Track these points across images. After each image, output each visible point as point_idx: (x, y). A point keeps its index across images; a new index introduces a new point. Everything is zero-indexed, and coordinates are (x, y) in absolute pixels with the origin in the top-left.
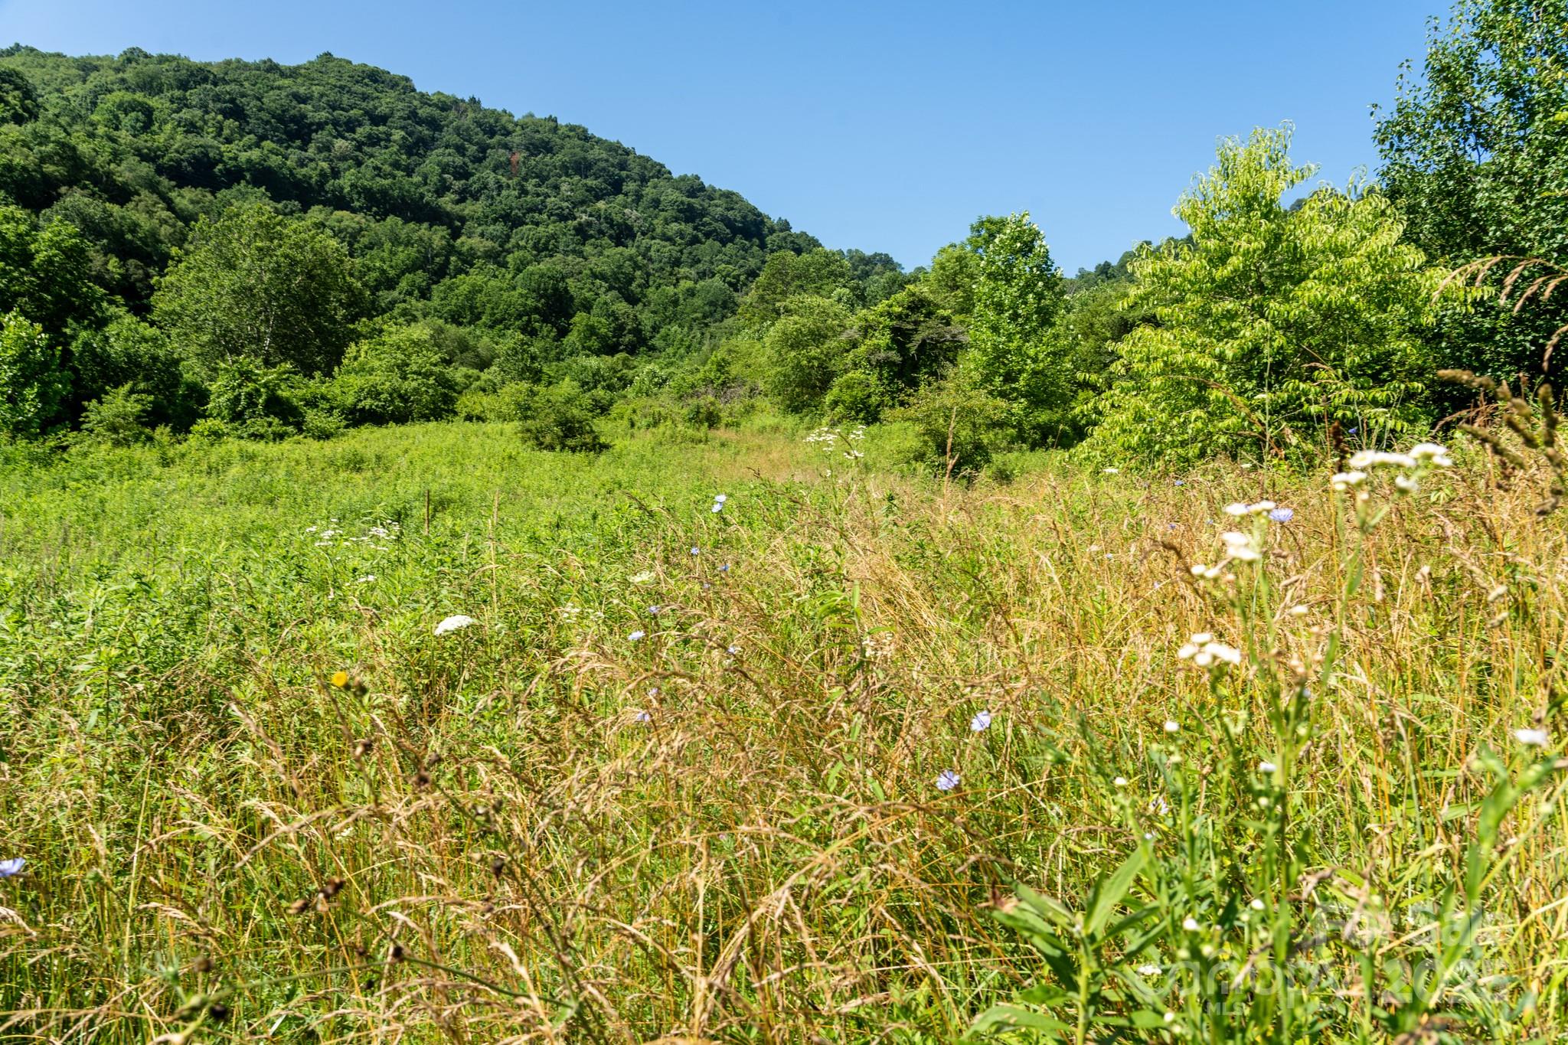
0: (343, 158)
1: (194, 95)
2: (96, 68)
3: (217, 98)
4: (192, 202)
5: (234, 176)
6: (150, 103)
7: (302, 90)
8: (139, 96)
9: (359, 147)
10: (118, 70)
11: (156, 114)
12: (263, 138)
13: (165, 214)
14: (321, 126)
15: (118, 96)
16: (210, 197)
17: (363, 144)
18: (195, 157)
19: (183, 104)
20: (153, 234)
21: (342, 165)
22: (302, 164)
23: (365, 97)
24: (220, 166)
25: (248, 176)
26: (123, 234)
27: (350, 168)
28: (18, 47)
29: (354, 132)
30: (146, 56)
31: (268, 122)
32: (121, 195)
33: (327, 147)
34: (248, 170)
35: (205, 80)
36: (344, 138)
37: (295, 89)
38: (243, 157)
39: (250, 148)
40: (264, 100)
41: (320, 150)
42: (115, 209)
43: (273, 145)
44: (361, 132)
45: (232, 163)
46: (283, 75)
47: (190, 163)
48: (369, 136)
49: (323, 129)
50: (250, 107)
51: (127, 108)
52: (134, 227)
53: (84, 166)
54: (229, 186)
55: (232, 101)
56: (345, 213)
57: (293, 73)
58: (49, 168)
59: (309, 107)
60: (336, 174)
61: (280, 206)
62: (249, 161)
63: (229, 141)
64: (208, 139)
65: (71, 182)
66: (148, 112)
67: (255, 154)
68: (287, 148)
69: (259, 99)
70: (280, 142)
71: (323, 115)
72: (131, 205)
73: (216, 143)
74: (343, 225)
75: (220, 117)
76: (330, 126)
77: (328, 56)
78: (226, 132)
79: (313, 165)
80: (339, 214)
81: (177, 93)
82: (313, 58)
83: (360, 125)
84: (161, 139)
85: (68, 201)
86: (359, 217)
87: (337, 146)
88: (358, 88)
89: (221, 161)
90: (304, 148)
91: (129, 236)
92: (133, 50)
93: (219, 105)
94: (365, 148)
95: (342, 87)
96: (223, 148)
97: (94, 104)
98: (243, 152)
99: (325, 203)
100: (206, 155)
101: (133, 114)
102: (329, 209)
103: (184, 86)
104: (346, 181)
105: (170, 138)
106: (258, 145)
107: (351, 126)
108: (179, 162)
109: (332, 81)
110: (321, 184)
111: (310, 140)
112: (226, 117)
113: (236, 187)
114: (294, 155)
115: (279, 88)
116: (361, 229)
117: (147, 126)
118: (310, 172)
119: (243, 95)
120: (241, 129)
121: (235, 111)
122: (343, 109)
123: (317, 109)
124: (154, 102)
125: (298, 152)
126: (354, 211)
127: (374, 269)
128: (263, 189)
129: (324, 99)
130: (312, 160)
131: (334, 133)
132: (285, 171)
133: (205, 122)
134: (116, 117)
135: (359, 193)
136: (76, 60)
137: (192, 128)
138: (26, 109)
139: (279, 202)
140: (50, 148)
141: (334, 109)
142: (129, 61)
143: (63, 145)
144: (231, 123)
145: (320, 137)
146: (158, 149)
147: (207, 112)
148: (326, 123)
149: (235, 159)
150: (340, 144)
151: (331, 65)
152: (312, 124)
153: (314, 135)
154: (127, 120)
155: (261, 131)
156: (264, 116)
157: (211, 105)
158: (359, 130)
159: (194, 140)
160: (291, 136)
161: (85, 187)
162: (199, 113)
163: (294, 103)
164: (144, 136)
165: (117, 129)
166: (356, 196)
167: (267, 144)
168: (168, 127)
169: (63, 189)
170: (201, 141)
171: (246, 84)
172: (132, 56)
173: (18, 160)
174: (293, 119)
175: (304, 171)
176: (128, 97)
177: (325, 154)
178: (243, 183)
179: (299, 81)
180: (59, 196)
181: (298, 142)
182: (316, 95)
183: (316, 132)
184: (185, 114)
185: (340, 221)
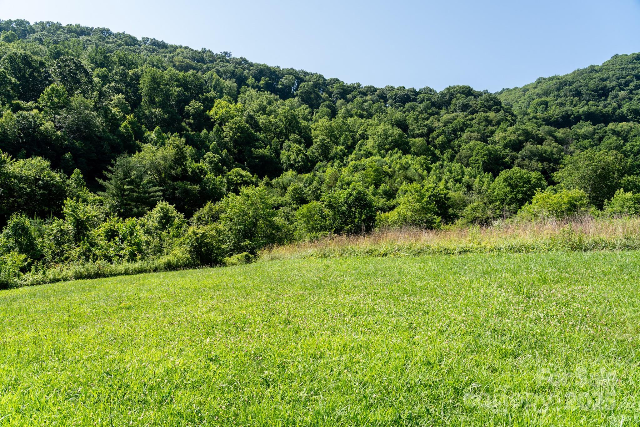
0: (623, 99)
1: (562, 93)
2: (528, 90)
3: (571, 91)
4: (563, 134)
5: (578, 119)
6: (547, 100)
7: (605, 76)
8: (543, 99)
9: (631, 92)
10: (535, 88)
11: (549, 103)
12: (589, 101)
13: (555, 144)
14: (613, 88)
15: (537, 100)
16: (569, 130)
17: (633, 90)
18: (563, 116)
19: (559, 96)
20: (552, 152)
21: (622, 102)
22: (605, 107)
23: (633, 69)
24: (572, 116)
25: (583, 117)
26: (542, 154)
27: (626, 102)
28: (503, 90)
29: (628, 86)
30: (544, 79)
31: (590, 94)
32: (540, 141)
33: (616, 96)
34: (583, 115)
35: (566, 84)
36: (624, 90)
37: (601, 77)
38: (581, 110)
39: (583, 106)
40: (589, 85)
41: (613, 98)
42: (539, 146)
43: (593, 102)
44: (632, 85)
45: (576, 114)
46: (597, 72)
47: (561, 118)
48: (636, 86)
49: (614, 89)
50: (583, 90)
51: (539, 104)
52: (545, 152)
53: (530, 134)
54: (576, 124)
55: (577, 90)
56: (624, 123)
57: (601, 69)
58: (521, 138)
59: (608, 82)
60: (620, 106)
61: (596, 127)
62: (583, 111)
63: (575, 106)
64: (568, 108)
65: (526, 141)
66: (546, 103)
67: (585, 108)
68: (599, 102)
69: (587, 86)
70: (596, 100)
71: (614, 83)
72: (544, 143)
73: (570, 108)
74: (623, 129)
75: (572, 98)
76: (617, 87)
77: (616, 56)
78: (574, 102)
79: (610, 106)
80: (621, 124)
81: (556, 93)
82: (609, 59)
83: (631, 82)
84: (551, 112)
85: (526, 147)
86: (631, 124)
87: (620, 95)
88: (631, 66)
89: (572, 114)
90: (605, 100)
91: (544, 155)
92: (539, 79)
93: (571, 93)
94: (634, 92)
95: (623, 68)
96: (573, 109)
97: (529, 105)
98: (582, 109)
99: (615, 121)
100: (567, 113)
101: (542, 106)
102: (616, 123)
103: (558, 89)
104: (624, 109)
105: (555, 111)
106: (587, 104)
107: (627, 84)
108: (557, 119)
109: (618, 67)
110: (613, 113)
111: (608, 95)
112: (574, 97)
113: (578, 124)
114: (602, 104)
115: (595, 78)
116: (631, 129)
117: (546, 109)
118: (609, 109)
119: (581, 86)
120: (580, 99)
121: (578, 94)
122: (623, 78)
123: (611, 82)
124: (548, 99)
125: (603, 102)
126: (628, 121)
127: (637, 145)
128: (589, 122)
129: (615, 77)
130: (609, 104)
131: (619, 89)
132: (597, 112)
133: (567, 101)
134: (536, 109)
135: (631, 112)
136: (521, 89)
137: (562, 105)
138: (513, 120)
139: (595, 125)
140: (520, 132)
141: (619, 79)
142: (538, 83)
143: (524, 130)
144: (576, 98)
145: (613, 93)
146: (550, 116)
147: (567, 97)
148: (615, 87)
149: (578, 112)
150: (622, 94)
151: (617, 59)
152: (609, 88)
153: (610, 93)
154: (539, 109)
155: (588, 98)
156: (589, 92)
157: (568, 94)
158: (631, 84)
159: (563, 109)
160: (600, 96)
161: (530, 141)
162: (564, 98)
163: (601, 82)
164: (545, 113)
165: (537, 113)
166: (629, 114)
167: (591, 103)
168: (554, 107)
169: (524, 144)
170: (565, 109)
171: (582, 81)
172: (539, 81)
173: (512, 138)
174: (601, 89)
175: (606, 109)
176: (539, 100)
177: (615, 99)
178: (581, 121)
179: (603, 72)
180: (524, 146)
181: (603, 98)
182: (611, 76)
183: (611, 91)
184: (559, 100)
185: (621, 127)
